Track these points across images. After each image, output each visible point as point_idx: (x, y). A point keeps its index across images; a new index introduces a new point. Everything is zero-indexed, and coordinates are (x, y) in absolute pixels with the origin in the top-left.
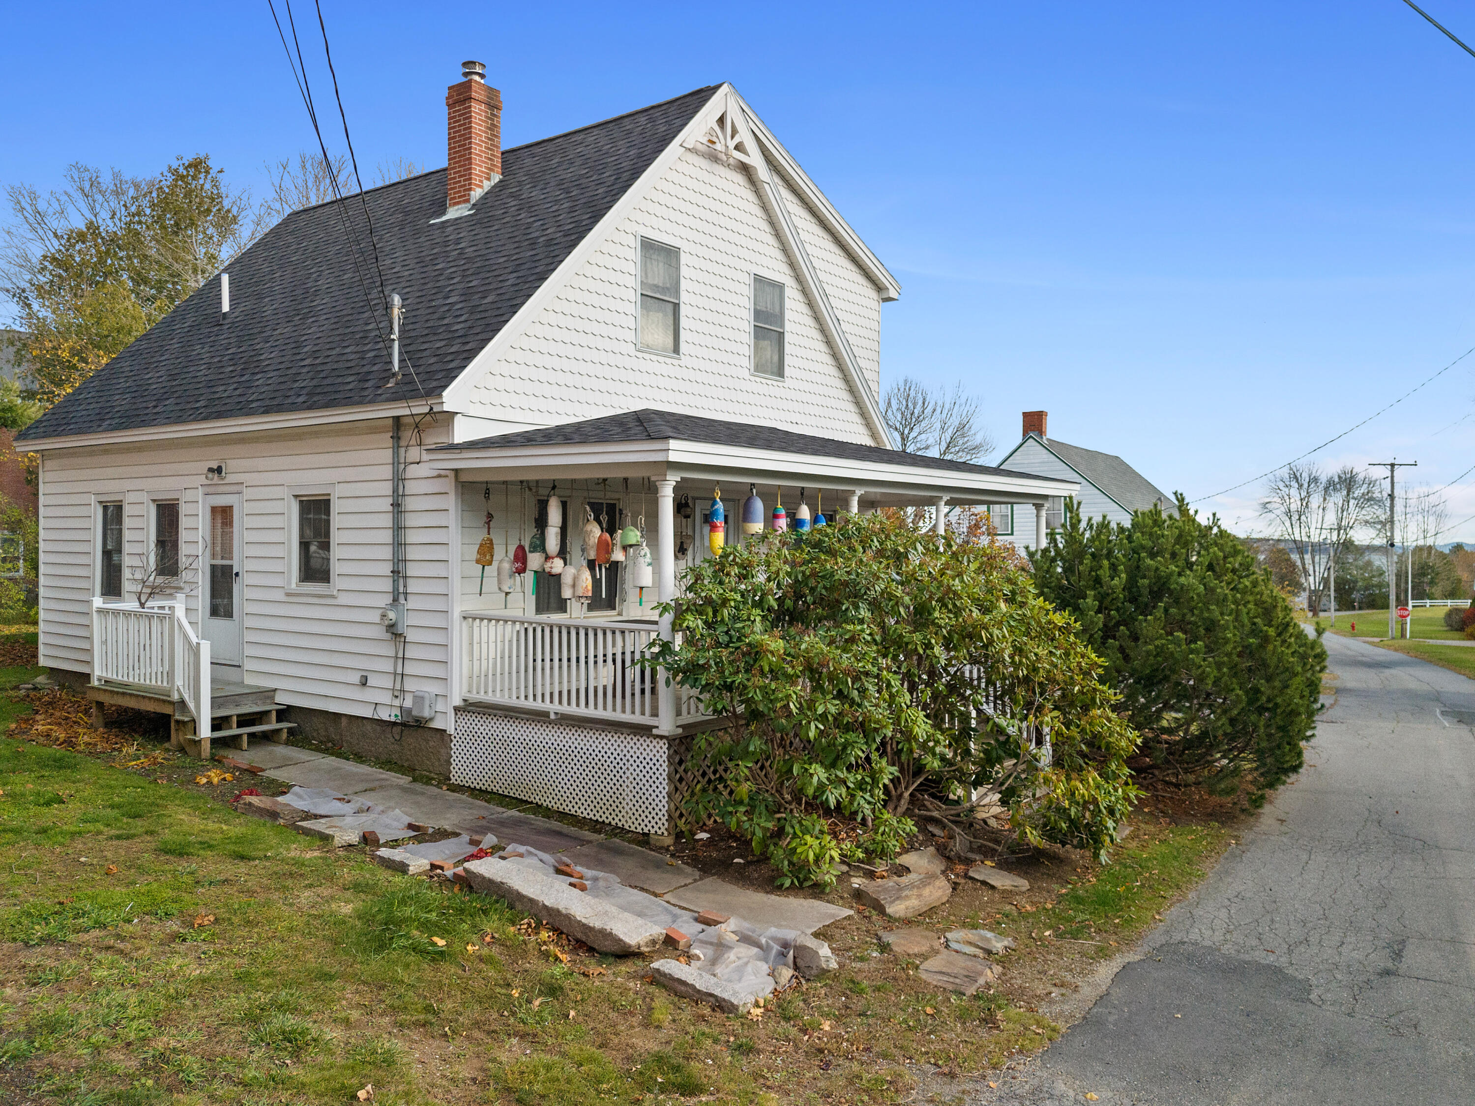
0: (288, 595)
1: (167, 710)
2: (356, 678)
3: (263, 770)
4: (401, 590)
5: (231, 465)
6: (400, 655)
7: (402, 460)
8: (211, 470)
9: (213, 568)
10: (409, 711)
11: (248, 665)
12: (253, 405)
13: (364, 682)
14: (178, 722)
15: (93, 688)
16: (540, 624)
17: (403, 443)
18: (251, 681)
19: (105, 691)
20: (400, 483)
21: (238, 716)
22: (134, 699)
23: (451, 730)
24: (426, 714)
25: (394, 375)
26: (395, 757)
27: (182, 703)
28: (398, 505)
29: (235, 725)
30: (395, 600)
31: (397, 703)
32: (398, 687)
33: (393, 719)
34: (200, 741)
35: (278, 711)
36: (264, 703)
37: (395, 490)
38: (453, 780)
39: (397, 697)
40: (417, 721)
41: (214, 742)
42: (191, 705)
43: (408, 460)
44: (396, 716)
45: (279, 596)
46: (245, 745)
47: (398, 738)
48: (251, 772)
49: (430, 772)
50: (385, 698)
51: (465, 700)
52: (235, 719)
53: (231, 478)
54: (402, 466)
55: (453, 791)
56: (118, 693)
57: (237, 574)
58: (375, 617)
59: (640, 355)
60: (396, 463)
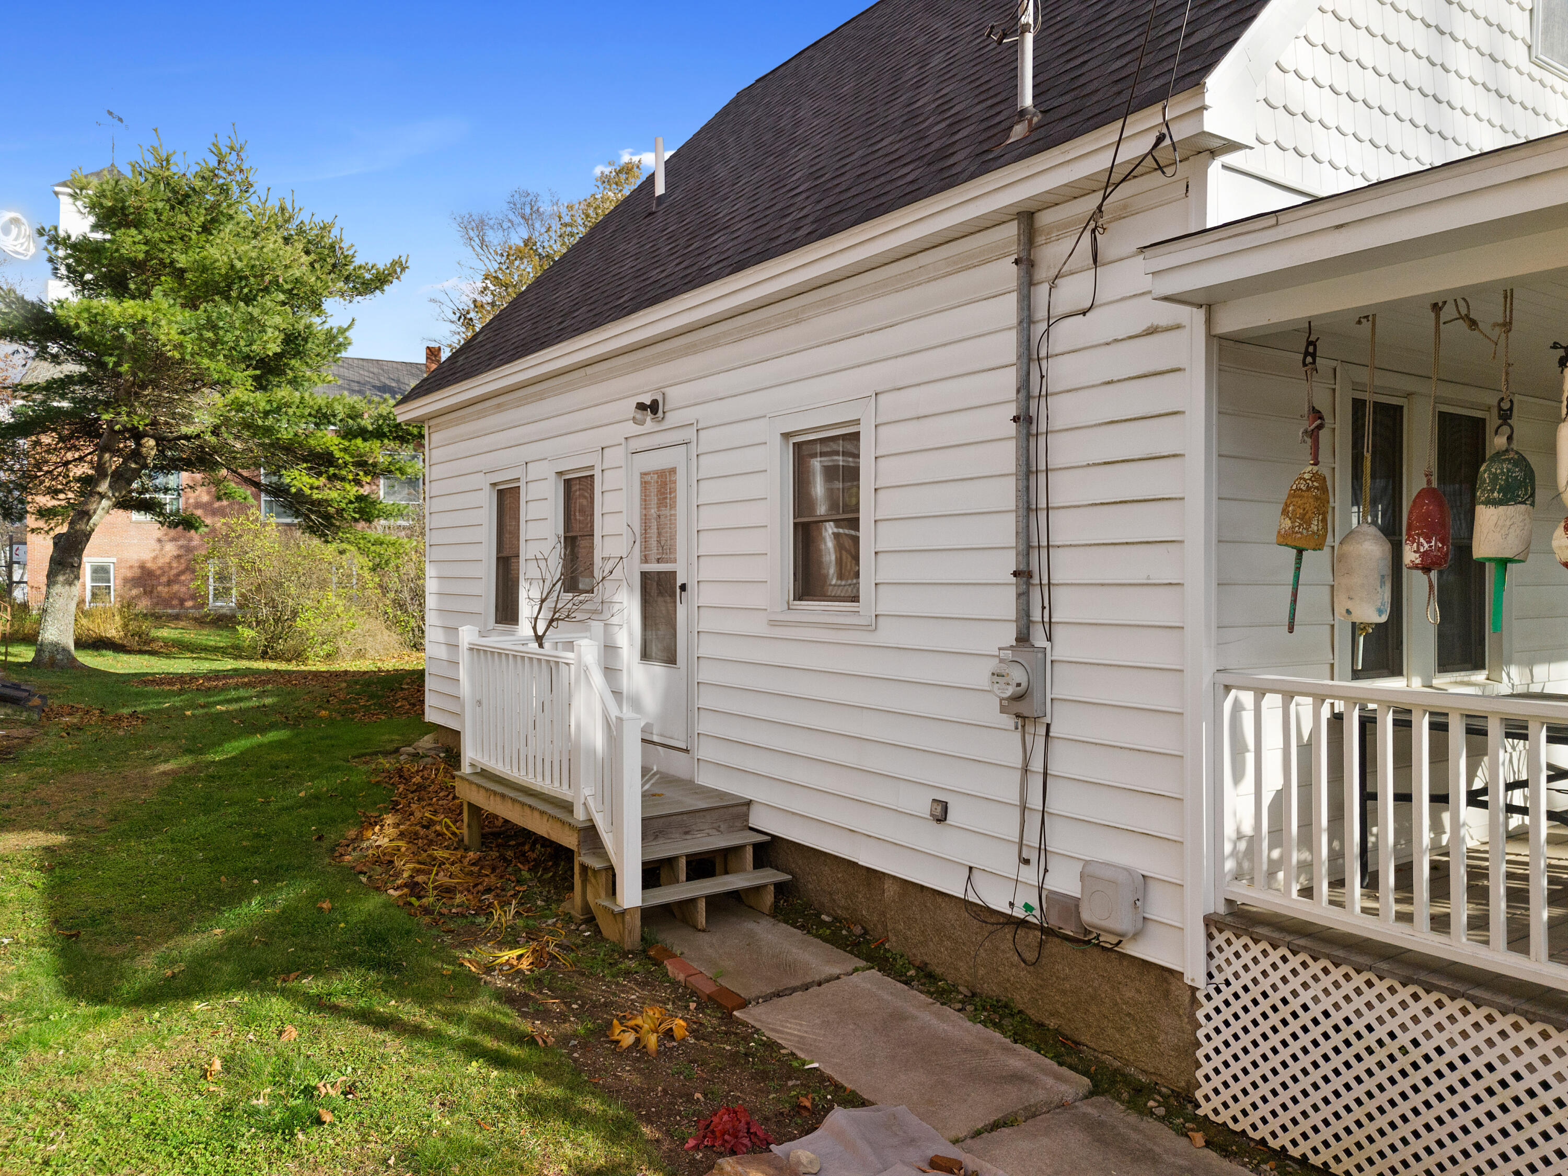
0: (773, 623)
1: (569, 840)
2: (924, 807)
3: (744, 1004)
4: (1036, 615)
5: (675, 395)
6: (1037, 765)
7: (1041, 314)
8: (641, 407)
9: (644, 575)
10: (1071, 906)
11: (705, 751)
12: (714, 269)
13: (941, 813)
14: (584, 868)
15: (462, 778)
16: (1351, 701)
17: (1043, 272)
18: (706, 779)
19: (479, 786)
20: (1034, 368)
21: (687, 856)
22: (518, 807)
23: (1195, 974)
24: (1122, 922)
25: (1023, 113)
26: (1021, 999)
27: (590, 833)
28: (1029, 420)
29: (683, 876)
30: (1023, 638)
31: (1030, 875)
32: (1032, 838)
33: (1019, 913)
34: (624, 913)
35: (757, 847)
36: (731, 829)
37: (1024, 386)
38: (1205, 1109)
39: (1027, 862)
40: (1087, 932)
41: (649, 915)
42: (607, 839)
43: (1057, 311)
44: (1028, 907)
45: (758, 626)
46: (702, 918)
47: (1031, 956)
48: (720, 1006)
49: (1127, 1063)
50: (1007, 863)
51: (1230, 902)
52: (683, 862)
53: (673, 418)
54: (1044, 326)
55: (1225, 1152)
56: (495, 793)
57: (683, 588)
58: (980, 674)
59: (1537, 72)
60: (1026, 320)
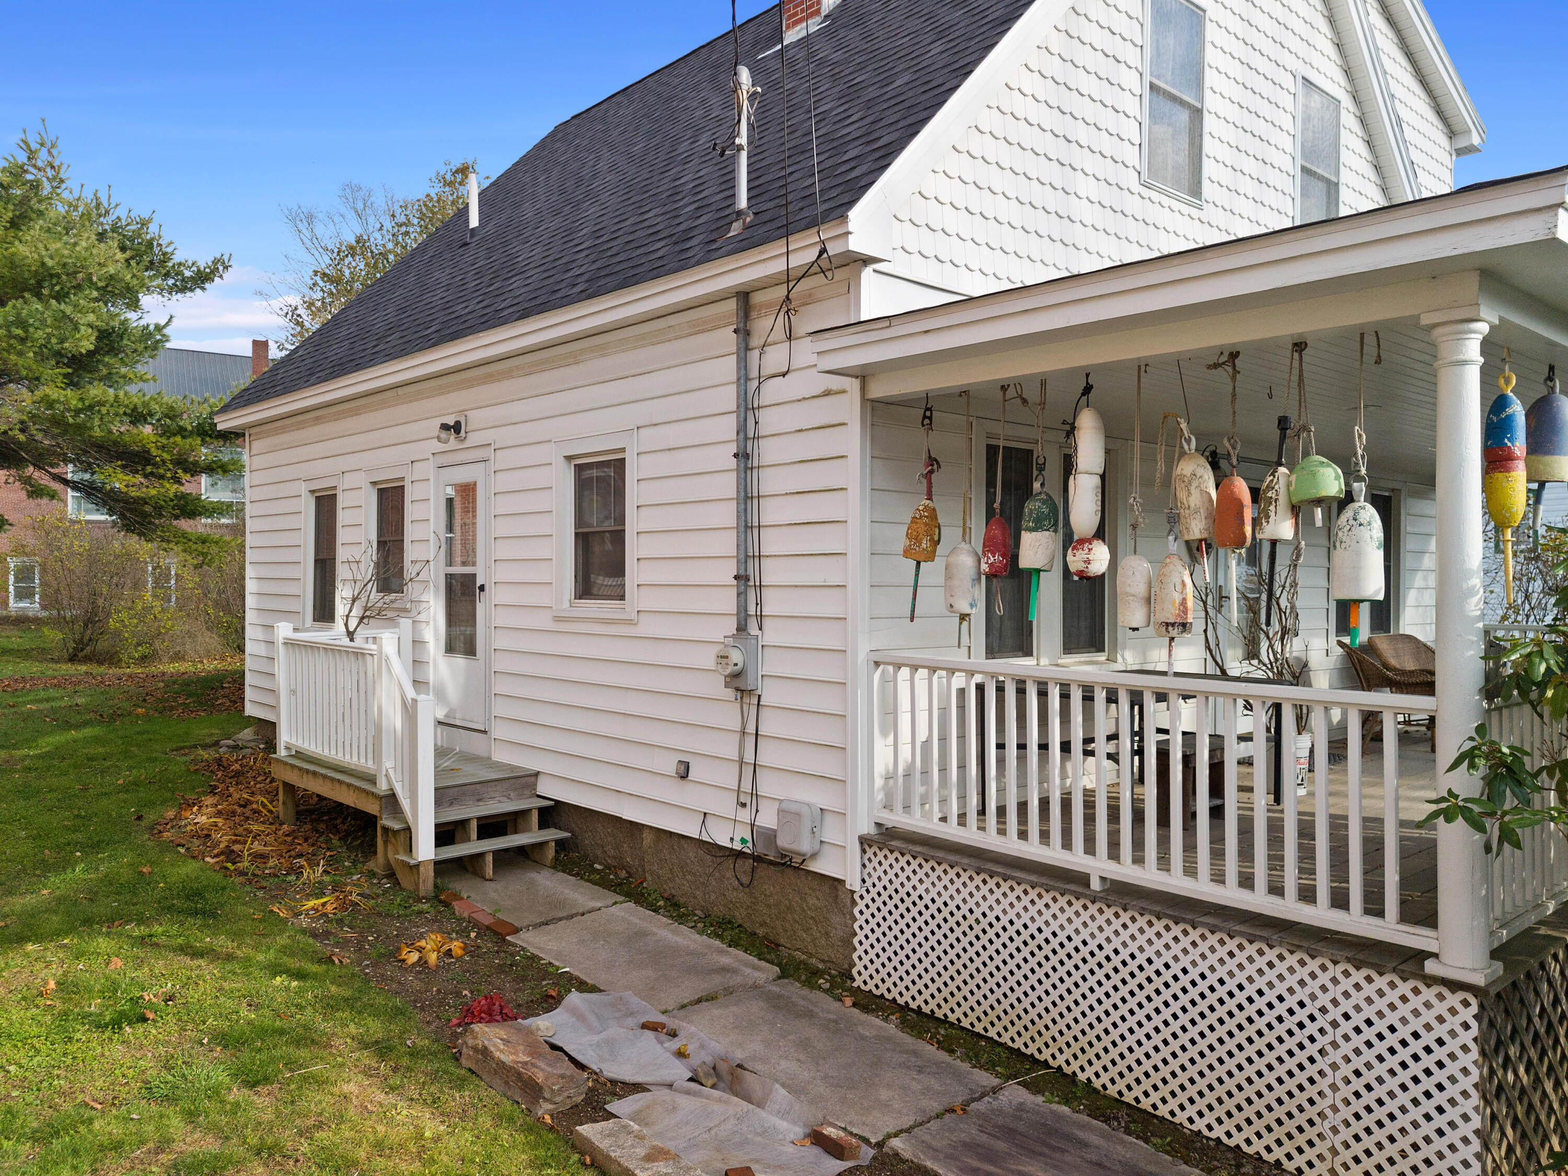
0: (558, 619)
1: (372, 808)
2: (671, 767)
3: (516, 931)
4: (752, 610)
5: (475, 418)
6: (751, 729)
7: (754, 373)
8: (445, 427)
9: (449, 577)
10: (770, 836)
11: (499, 731)
12: (505, 313)
13: (684, 773)
14: (386, 830)
15: (277, 760)
17: (756, 341)
18: (501, 756)
19: (293, 766)
20: (750, 414)
21: (479, 819)
22: (328, 784)
23: (853, 882)
24: (805, 845)
25: (739, 213)
26: (740, 916)
27: (391, 800)
28: (747, 456)
29: (474, 835)
30: (742, 628)
31: (745, 815)
32: (747, 786)
33: (737, 846)
34: (417, 866)
35: (542, 811)
36: (520, 796)
37: (742, 429)
38: (858, 982)
39: (744, 805)
40: (783, 856)
41: (440, 866)
42: (405, 803)
43: (766, 372)
44: (743, 841)
45: (544, 621)
46: (489, 871)
47: (745, 880)
48: (496, 933)
49: (811, 955)
50: (725, 805)
51: (878, 825)
52: (474, 825)
53: (473, 439)
54: (756, 383)
55: (865, 1009)
56: (308, 771)
57: (482, 588)
58: (708, 659)
59: (1145, 192)
60: (743, 378)
